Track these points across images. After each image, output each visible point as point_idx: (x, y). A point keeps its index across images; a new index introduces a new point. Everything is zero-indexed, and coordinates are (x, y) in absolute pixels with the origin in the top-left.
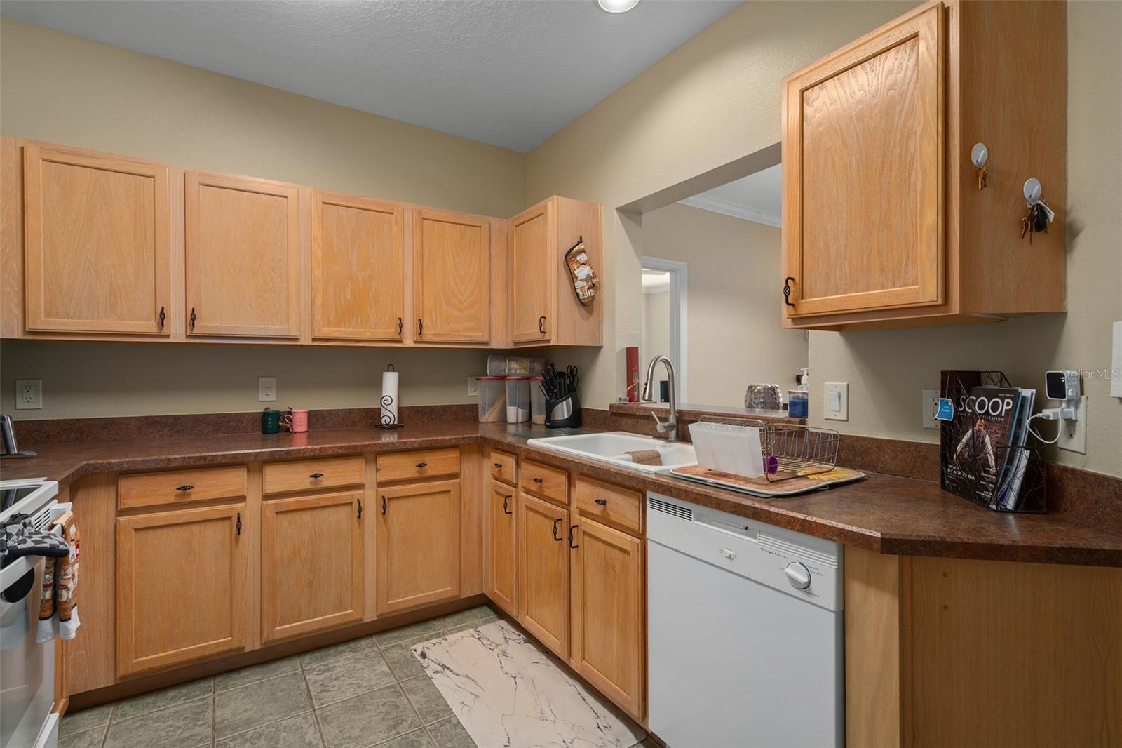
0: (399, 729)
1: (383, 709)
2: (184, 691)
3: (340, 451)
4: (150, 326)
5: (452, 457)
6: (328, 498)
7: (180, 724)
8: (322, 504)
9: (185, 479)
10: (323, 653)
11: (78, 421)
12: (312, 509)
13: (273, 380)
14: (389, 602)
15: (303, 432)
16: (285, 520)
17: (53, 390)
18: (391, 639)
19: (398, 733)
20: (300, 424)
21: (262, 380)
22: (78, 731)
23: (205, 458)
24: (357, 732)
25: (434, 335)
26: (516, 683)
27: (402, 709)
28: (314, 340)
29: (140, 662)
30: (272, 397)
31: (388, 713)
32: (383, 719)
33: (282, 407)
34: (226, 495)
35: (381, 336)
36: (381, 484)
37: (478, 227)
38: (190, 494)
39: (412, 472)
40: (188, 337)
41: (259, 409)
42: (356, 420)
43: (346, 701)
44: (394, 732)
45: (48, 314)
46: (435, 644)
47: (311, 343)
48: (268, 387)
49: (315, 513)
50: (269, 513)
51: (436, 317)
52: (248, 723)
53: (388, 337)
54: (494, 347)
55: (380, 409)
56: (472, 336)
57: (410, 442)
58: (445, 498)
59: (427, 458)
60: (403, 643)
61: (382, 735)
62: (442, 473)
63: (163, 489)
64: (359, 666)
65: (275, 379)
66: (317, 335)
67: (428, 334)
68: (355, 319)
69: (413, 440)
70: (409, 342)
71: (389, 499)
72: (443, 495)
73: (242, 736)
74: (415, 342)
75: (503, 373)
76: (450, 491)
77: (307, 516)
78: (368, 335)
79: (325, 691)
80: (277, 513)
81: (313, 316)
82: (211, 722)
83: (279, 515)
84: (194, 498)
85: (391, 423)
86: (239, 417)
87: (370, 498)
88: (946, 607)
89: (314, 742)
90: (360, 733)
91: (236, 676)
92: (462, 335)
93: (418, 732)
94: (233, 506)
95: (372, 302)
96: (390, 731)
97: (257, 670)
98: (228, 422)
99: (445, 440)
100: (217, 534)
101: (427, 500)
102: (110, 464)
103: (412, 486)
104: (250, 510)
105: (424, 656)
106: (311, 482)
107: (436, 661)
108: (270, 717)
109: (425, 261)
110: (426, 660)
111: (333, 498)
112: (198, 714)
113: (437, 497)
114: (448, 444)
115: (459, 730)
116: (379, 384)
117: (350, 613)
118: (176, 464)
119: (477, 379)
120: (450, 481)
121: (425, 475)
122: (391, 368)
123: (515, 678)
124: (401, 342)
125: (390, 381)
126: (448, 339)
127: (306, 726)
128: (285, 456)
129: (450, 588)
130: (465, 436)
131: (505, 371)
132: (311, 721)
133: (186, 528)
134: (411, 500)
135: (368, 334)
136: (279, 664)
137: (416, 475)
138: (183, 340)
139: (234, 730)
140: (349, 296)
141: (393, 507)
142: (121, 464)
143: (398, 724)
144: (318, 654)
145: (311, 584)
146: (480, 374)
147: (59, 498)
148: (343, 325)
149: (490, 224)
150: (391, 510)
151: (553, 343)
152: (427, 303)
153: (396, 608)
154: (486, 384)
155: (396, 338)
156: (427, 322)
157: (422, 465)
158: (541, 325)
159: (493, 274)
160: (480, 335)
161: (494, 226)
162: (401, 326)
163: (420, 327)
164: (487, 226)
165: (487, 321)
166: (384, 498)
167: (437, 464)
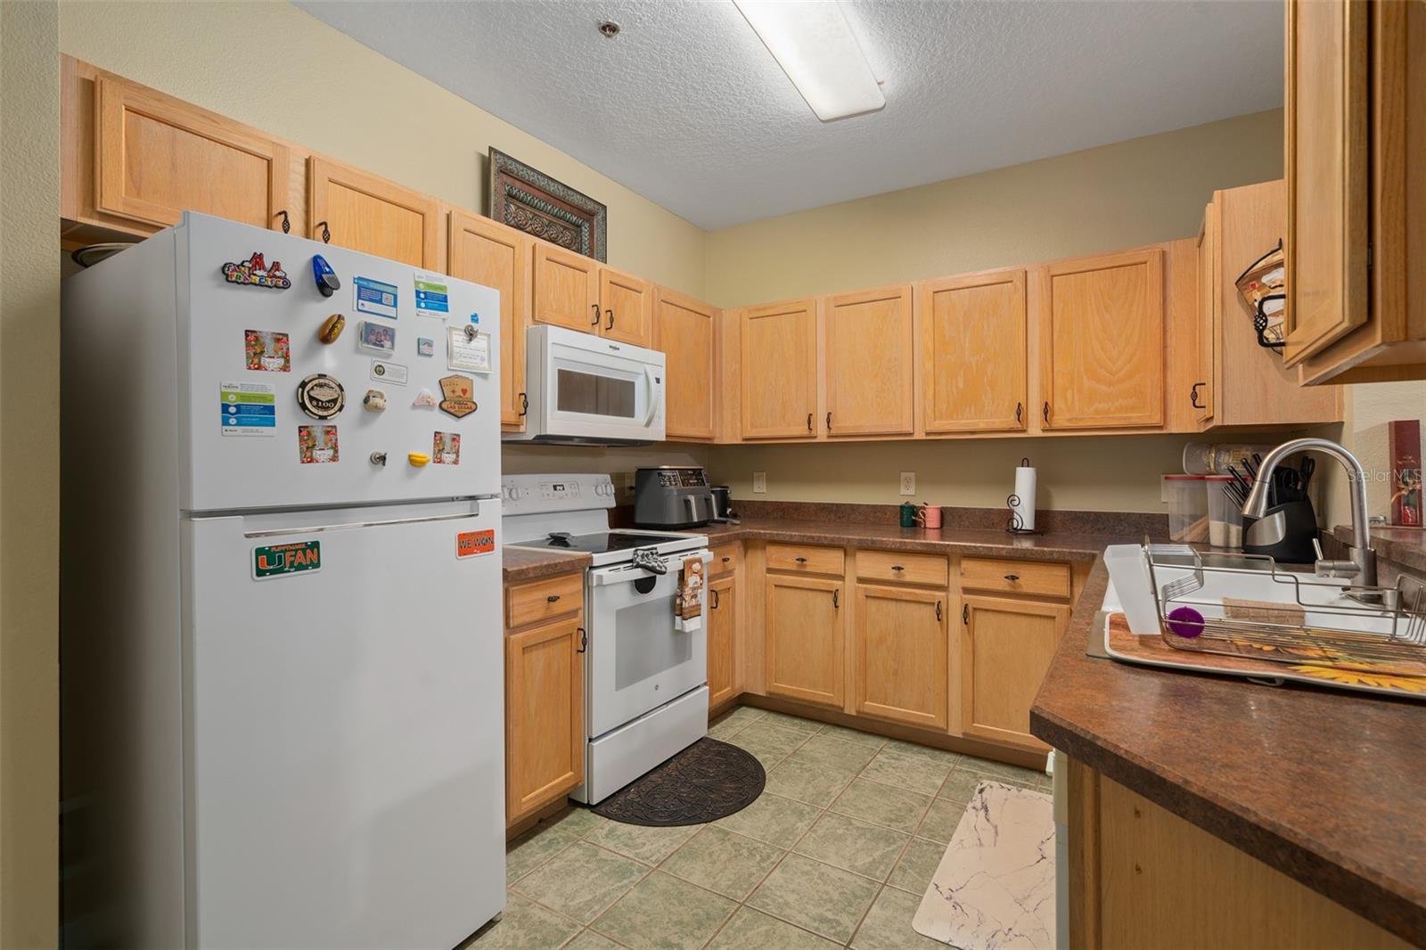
0: (893, 824)
1: (899, 805)
2: (804, 723)
3: (919, 548)
4: (802, 430)
5: (1057, 576)
6: (910, 593)
7: (783, 739)
8: (904, 598)
9: (802, 552)
10: (909, 746)
11: (782, 503)
12: (896, 600)
13: (912, 475)
14: (975, 725)
15: (934, 529)
16: (873, 605)
17: (773, 480)
18: (975, 765)
19: (889, 826)
20: (932, 520)
21: (903, 475)
22: (744, 717)
23: (813, 538)
24: (863, 806)
25: (1069, 420)
26: (1038, 862)
27: (913, 814)
28: (927, 434)
29: (777, 686)
30: (912, 491)
31: (899, 810)
32: (891, 811)
33: (917, 503)
34: (830, 572)
35: (998, 426)
36: (967, 591)
37: (1141, 263)
38: (805, 566)
39: (1004, 585)
40: (829, 437)
41: (898, 501)
42: (996, 521)
43: (882, 784)
44: (888, 823)
45: (752, 426)
46: (1003, 787)
47: (924, 437)
48: (908, 481)
49: (899, 604)
50: (861, 596)
51: (1073, 398)
52: (813, 760)
53: (1006, 426)
54: (1174, 431)
55: (1011, 512)
56: (1130, 418)
57: (996, 548)
58: (1047, 624)
59: (1023, 572)
60: (980, 773)
61: (877, 820)
62: (1043, 592)
63: (788, 557)
64: (922, 769)
65: (913, 474)
66: (929, 429)
67: (1060, 420)
68: (968, 409)
69: (1001, 546)
70: (1035, 430)
71: (975, 609)
72: (1044, 621)
73: (802, 764)
74: (1044, 430)
75: (1208, 469)
76: (1054, 618)
77: (892, 606)
78: (982, 426)
79: (877, 770)
80: (867, 597)
81: (925, 410)
82: (796, 748)
83: (869, 600)
84: (808, 569)
85: (1019, 528)
86: (883, 509)
87: (955, 602)
88: (1138, 869)
89: (833, 794)
90: (864, 809)
91: (838, 730)
92: (1113, 418)
93: (904, 836)
94: (834, 582)
95: (988, 388)
96: (886, 821)
97: (854, 734)
98: (875, 513)
99: (1043, 552)
100: (825, 602)
101: (1024, 621)
102: (760, 533)
103: (1003, 600)
104: (849, 588)
105: (981, 791)
106: (895, 574)
107: (984, 799)
108: (827, 765)
109: (1056, 326)
110: (979, 795)
111: (915, 594)
112: (796, 739)
113: (1036, 621)
114: (1047, 557)
115: (936, 857)
116: (1011, 481)
117: (932, 718)
118: (795, 540)
119: (1166, 478)
120: (1056, 605)
121: (1018, 590)
122: (1025, 463)
123: (1043, 858)
124: (1024, 431)
125: (1025, 479)
126: (1091, 424)
127: (839, 782)
128: (870, 544)
130: (1074, 550)
131: (1209, 466)
132: (845, 781)
133: (804, 592)
134: (1003, 617)
135: (982, 424)
136: (871, 737)
137: (1008, 589)
138: (825, 440)
139: (802, 759)
140: (961, 385)
141: (980, 619)
142: (765, 534)
143: (897, 821)
144: (903, 745)
145: (895, 673)
146: (1173, 472)
147: (709, 547)
148: (955, 417)
149: (1164, 253)
150: (977, 623)
151: (1217, 422)
152: (1059, 381)
153: (983, 734)
154: (1179, 484)
155: (1018, 426)
156: (1058, 405)
157: (1013, 578)
158: (1194, 396)
159: (1171, 324)
160: (1145, 416)
161: (1172, 257)
162: (1020, 412)
163: (1046, 410)
164: (1157, 259)
165: (1159, 394)
166: (966, 606)
167: (1034, 579)
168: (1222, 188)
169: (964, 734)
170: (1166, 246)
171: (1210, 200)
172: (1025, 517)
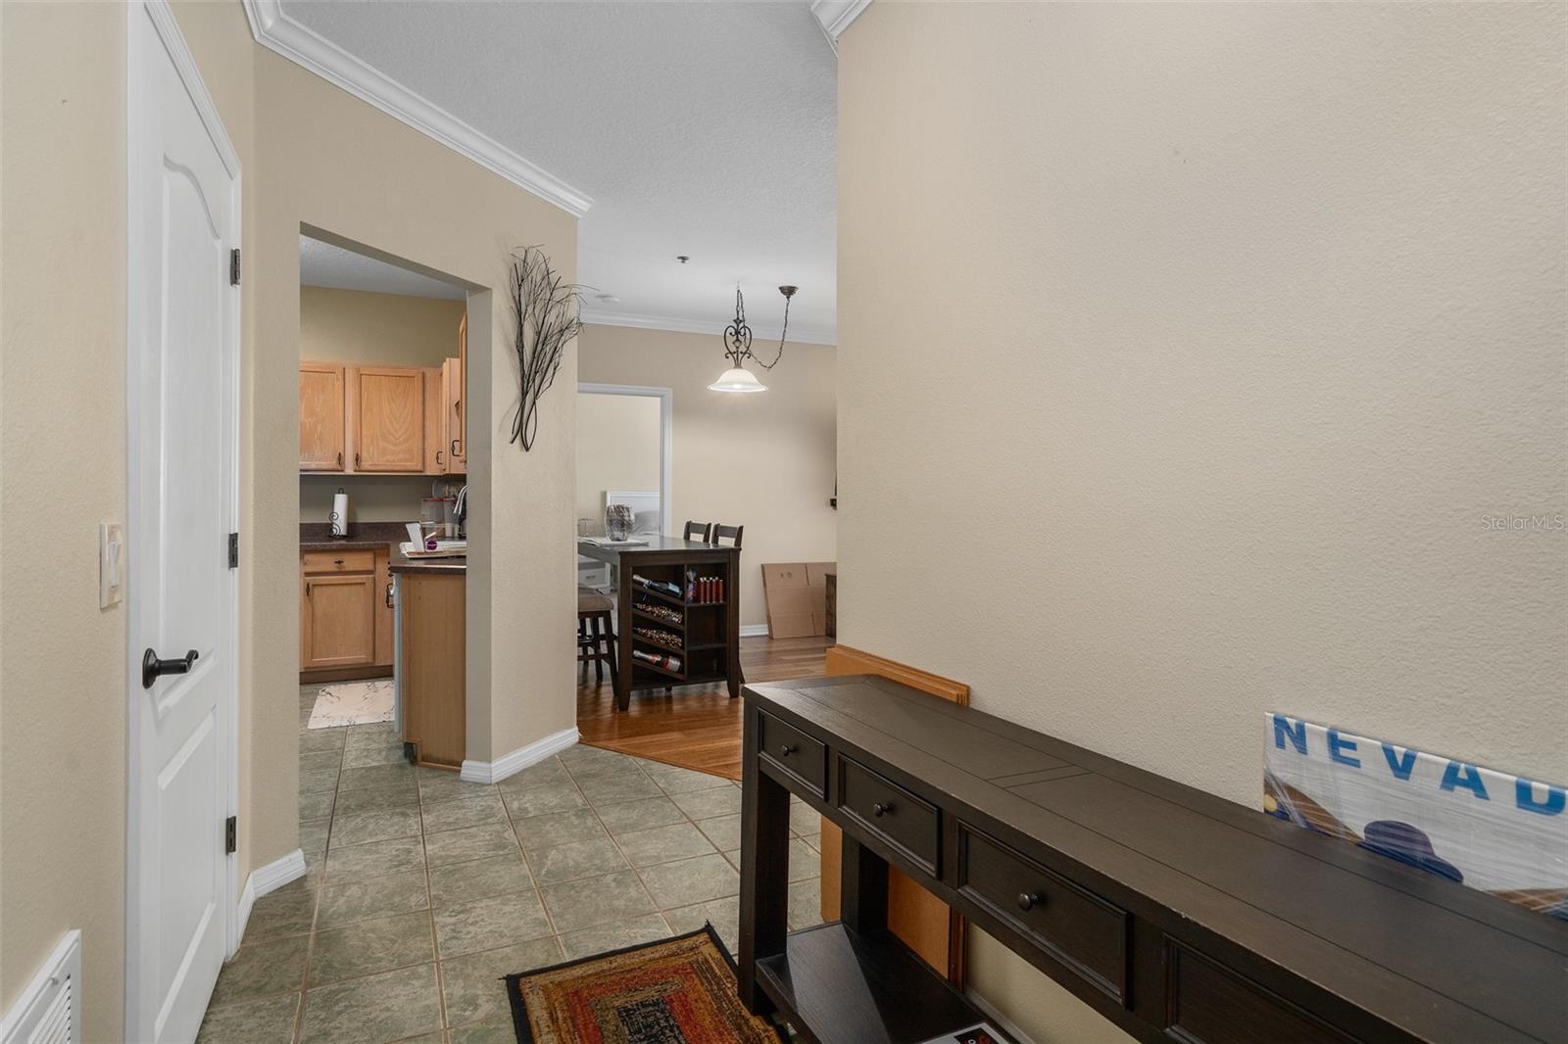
5: (368, 558)
14: (313, 660)
25: (371, 465)
35: (325, 467)
36: (308, 574)
37: (412, 377)
39: (333, 567)
42: (322, 531)
51: (374, 451)
53: (331, 467)
54: (428, 473)
55: (332, 524)
58: (361, 588)
59: (344, 557)
62: (358, 569)
67: (366, 464)
69: (327, 545)
70: (349, 471)
71: (314, 586)
72: (358, 586)
74: (355, 471)
75: (445, 495)
76: (364, 583)
78: (313, 466)
85: (338, 533)
95: (318, 441)
99: (358, 544)
101: (345, 588)
103: (332, 577)
105: (323, 690)
109: (364, 408)
113: (354, 587)
114: (362, 547)
116: (331, 504)
119: (424, 500)
120: (364, 576)
121: (343, 570)
122: (341, 491)
124: (342, 471)
125: (341, 502)
126: (384, 468)
129: (364, 656)
130: (375, 543)
131: (445, 493)
134: (332, 588)
137: (336, 570)
141: (317, 591)
146: (428, 497)
149: (424, 374)
150: (316, 593)
151: (447, 472)
152: (365, 441)
153: (318, 665)
154: (431, 504)
155: (339, 468)
156: (364, 455)
157: (340, 562)
158: (438, 458)
159: (428, 414)
160: (413, 465)
161: (428, 375)
162: (340, 458)
163: (357, 459)
164: (420, 376)
165: (421, 453)
166: (308, 585)
167: (352, 562)
168: (450, 357)
169: (305, 668)
170: (425, 370)
171: (445, 361)
172: (340, 526)
